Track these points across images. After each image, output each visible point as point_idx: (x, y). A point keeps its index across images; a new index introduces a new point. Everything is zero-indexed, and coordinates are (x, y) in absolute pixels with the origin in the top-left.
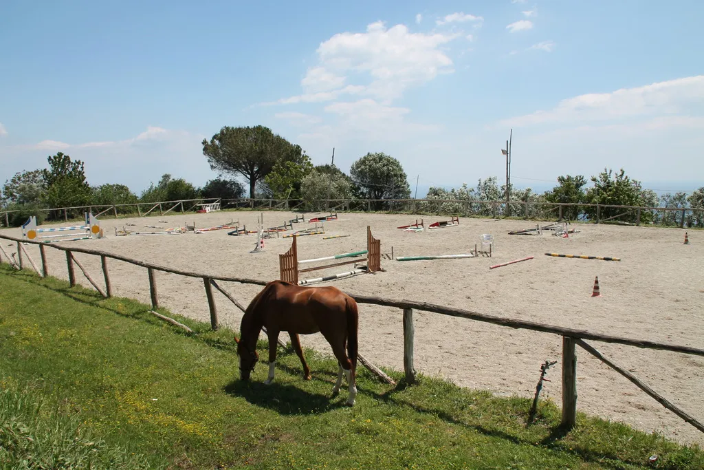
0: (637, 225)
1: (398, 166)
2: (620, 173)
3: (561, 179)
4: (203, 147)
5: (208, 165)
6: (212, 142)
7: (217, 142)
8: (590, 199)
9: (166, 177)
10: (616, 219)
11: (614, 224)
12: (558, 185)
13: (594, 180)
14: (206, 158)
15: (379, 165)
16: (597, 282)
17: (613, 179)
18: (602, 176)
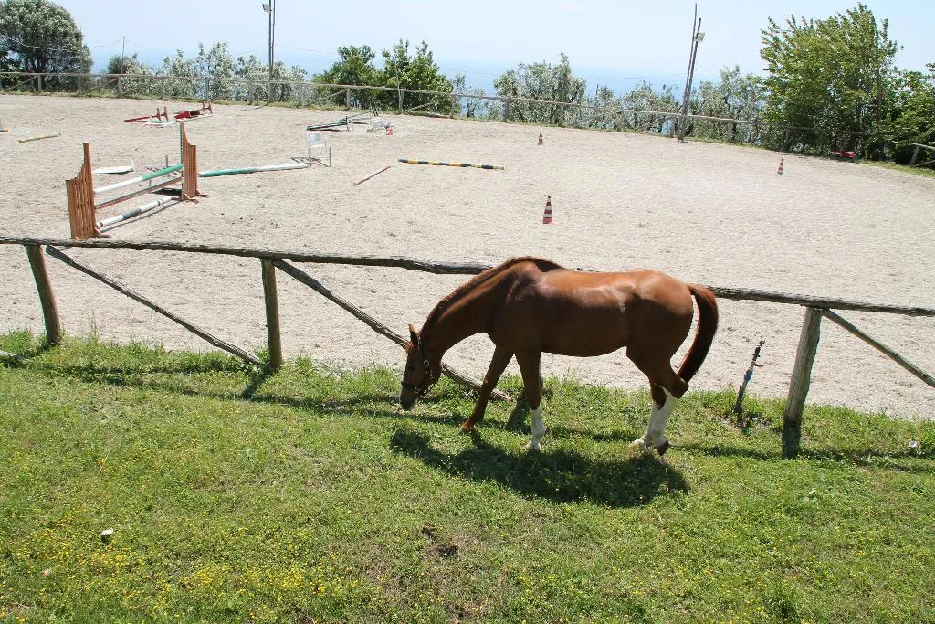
0: (452, 118)
1: (68, 19)
2: (422, 47)
3: (344, 52)
8: (383, 81)
10: (423, 109)
11: (422, 115)
12: (339, 59)
13: (386, 55)
15: (37, 15)
17: (412, 54)
18: (397, 50)
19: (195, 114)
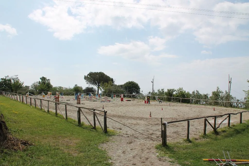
4: (84, 77)
5: (86, 83)
6: (87, 76)
7: (88, 76)
9: (76, 85)
14: (85, 81)
16: (151, 113)
19: (130, 101)
